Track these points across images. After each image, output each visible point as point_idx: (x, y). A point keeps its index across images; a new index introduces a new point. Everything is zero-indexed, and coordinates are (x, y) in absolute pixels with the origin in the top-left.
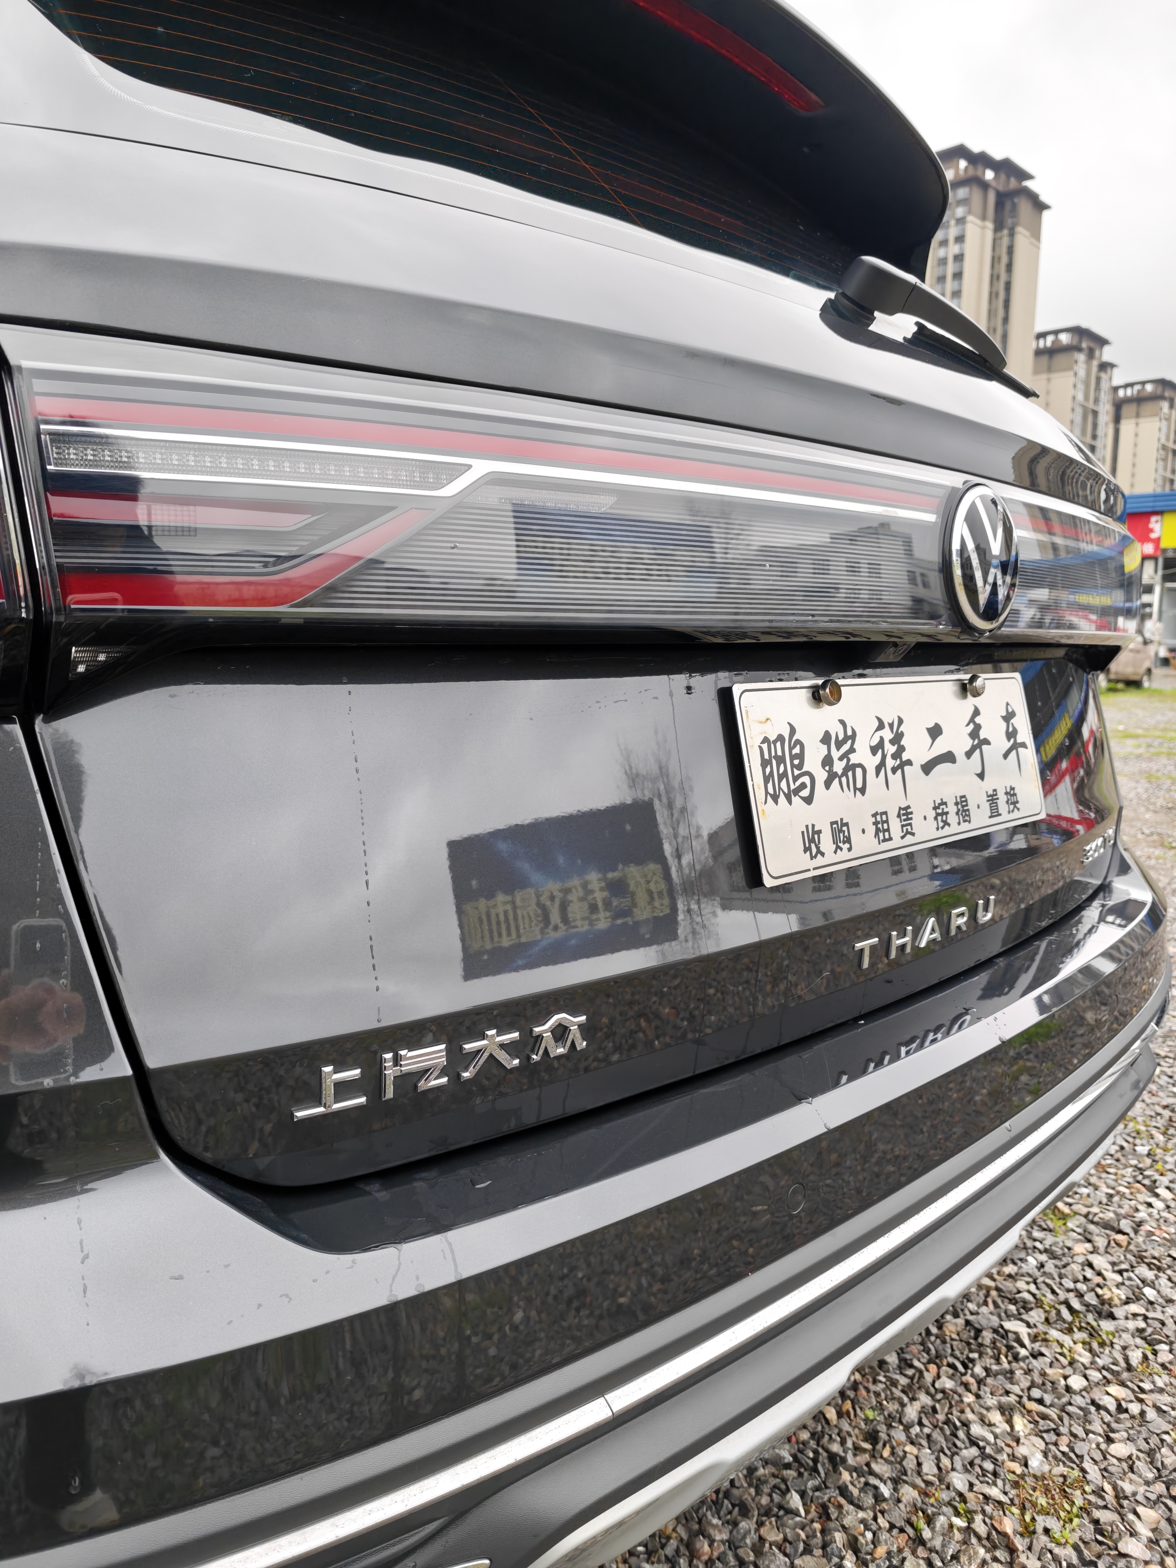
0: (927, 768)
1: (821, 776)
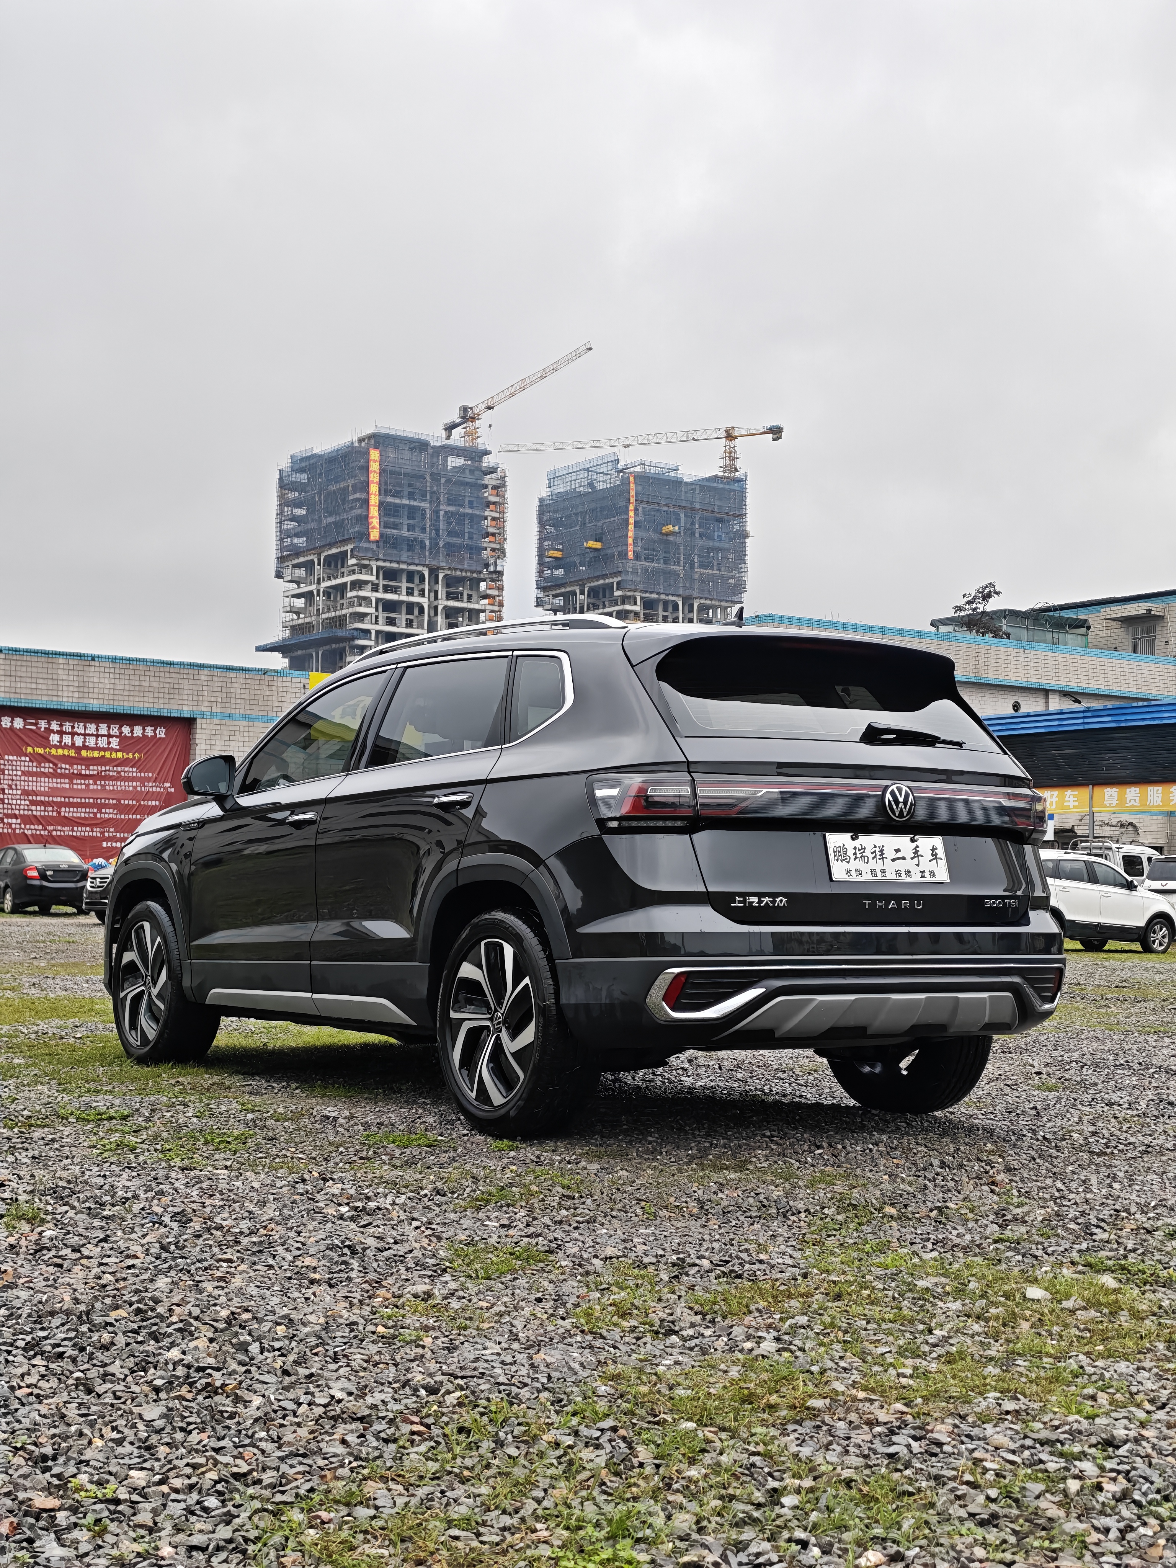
0: (893, 860)
1: (853, 857)
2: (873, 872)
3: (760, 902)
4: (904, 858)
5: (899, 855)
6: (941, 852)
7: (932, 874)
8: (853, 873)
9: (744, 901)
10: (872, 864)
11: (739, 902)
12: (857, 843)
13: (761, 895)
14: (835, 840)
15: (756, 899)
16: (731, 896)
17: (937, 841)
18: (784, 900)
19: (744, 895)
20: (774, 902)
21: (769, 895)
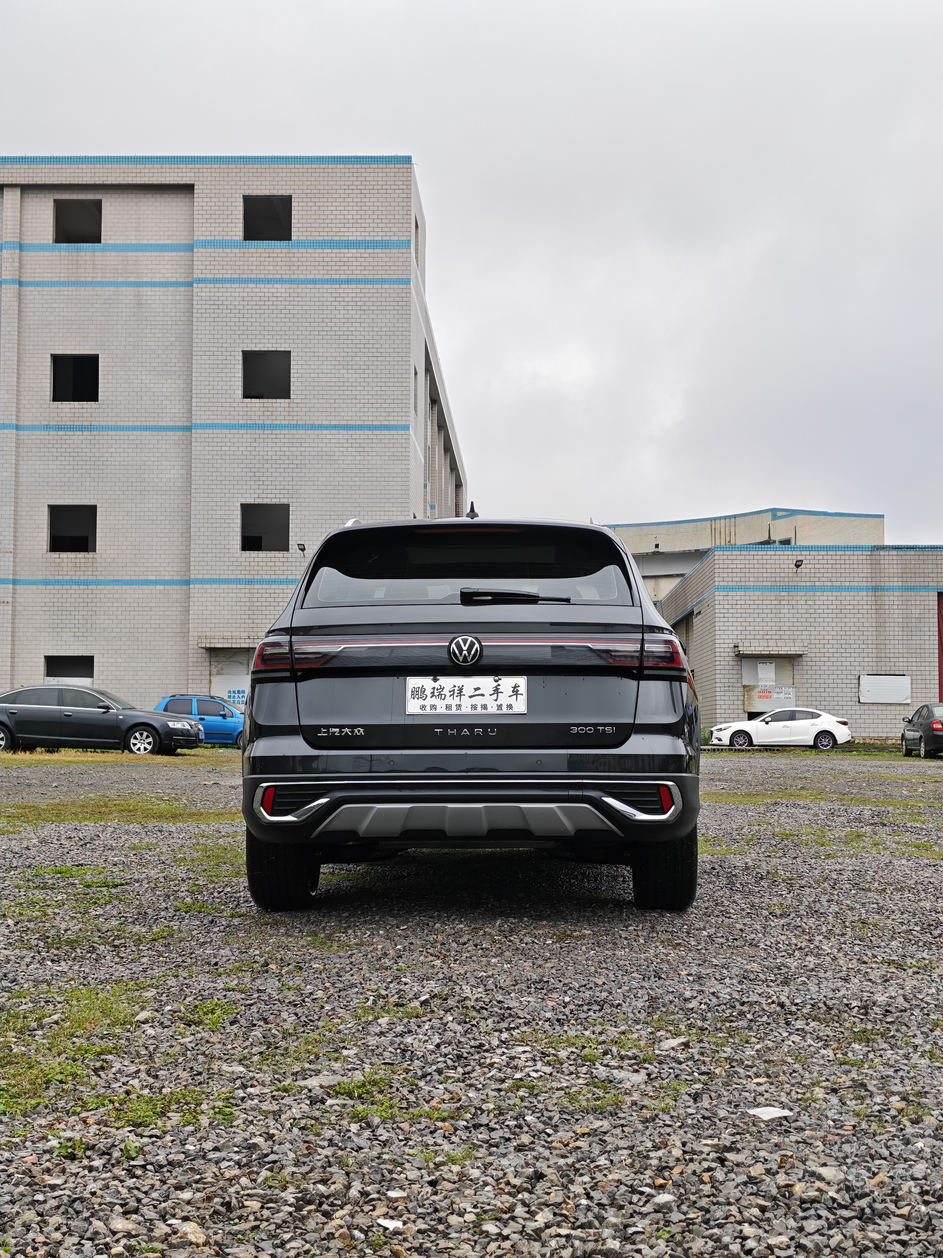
0: (471, 697)
1: (429, 695)
2: (448, 707)
3: (341, 732)
4: (483, 695)
5: (478, 692)
6: (523, 689)
7: (510, 707)
8: (428, 708)
9: (328, 732)
10: (448, 700)
11: (324, 732)
12: (437, 685)
13: (341, 727)
14: (413, 682)
15: (337, 730)
16: (318, 728)
17: (521, 681)
18: (362, 730)
19: (328, 727)
20: (352, 732)
21: (349, 726)
